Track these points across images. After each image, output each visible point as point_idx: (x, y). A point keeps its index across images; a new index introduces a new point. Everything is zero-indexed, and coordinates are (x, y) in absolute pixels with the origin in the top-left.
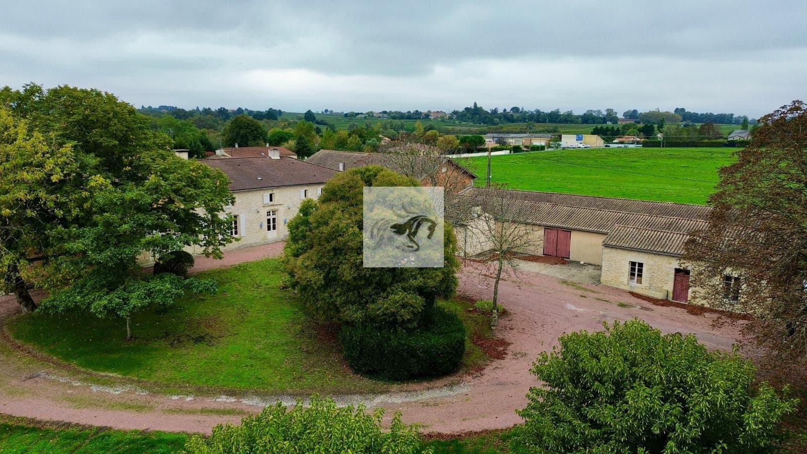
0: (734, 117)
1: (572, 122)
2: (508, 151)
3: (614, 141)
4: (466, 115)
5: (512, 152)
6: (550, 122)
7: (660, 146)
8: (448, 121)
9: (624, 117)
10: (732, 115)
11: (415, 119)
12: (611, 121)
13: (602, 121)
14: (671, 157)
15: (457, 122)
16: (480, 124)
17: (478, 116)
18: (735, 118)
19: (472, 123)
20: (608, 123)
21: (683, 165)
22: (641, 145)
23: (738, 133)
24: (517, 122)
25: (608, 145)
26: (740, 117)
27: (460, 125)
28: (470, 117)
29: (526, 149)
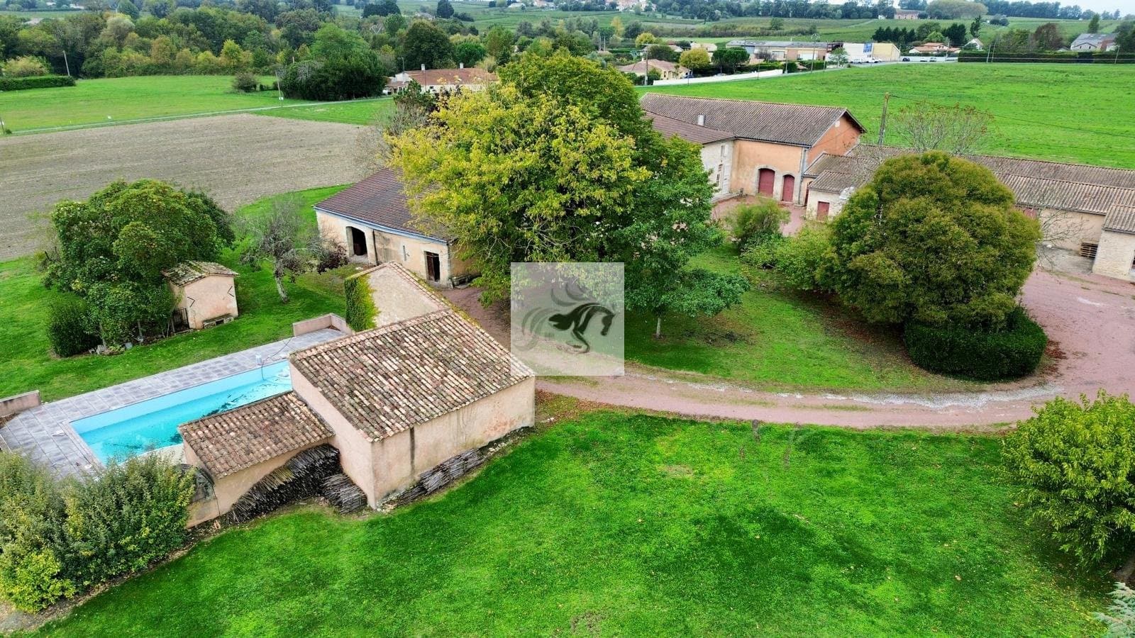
0: (1060, 7)
1: (827, 15)
2: (781, 71)
3: (911, 52)
4: (671, 4)
5: (786, 72)
6: (794, 16)
7: (984, 61)
8: (645, 13)
9: (899, 7)
10: (1057, 4)
11: (597, 10)
12: (884, 14)
13: (871, 14)
14: (1013, 79)
15: (659, 16)
16: (693, 18)
17: (689, 6)
18: (1062, 9)
19: (681, 18)
20: (880, 16)
21: (1042, 95)
22: (957, 58)
23: (1085, 39)
24: (745, 15)
25: (907, 57)
26: (1069, 8)
27: (664, 20)
28: (677, 7)
29: (802, 67)
